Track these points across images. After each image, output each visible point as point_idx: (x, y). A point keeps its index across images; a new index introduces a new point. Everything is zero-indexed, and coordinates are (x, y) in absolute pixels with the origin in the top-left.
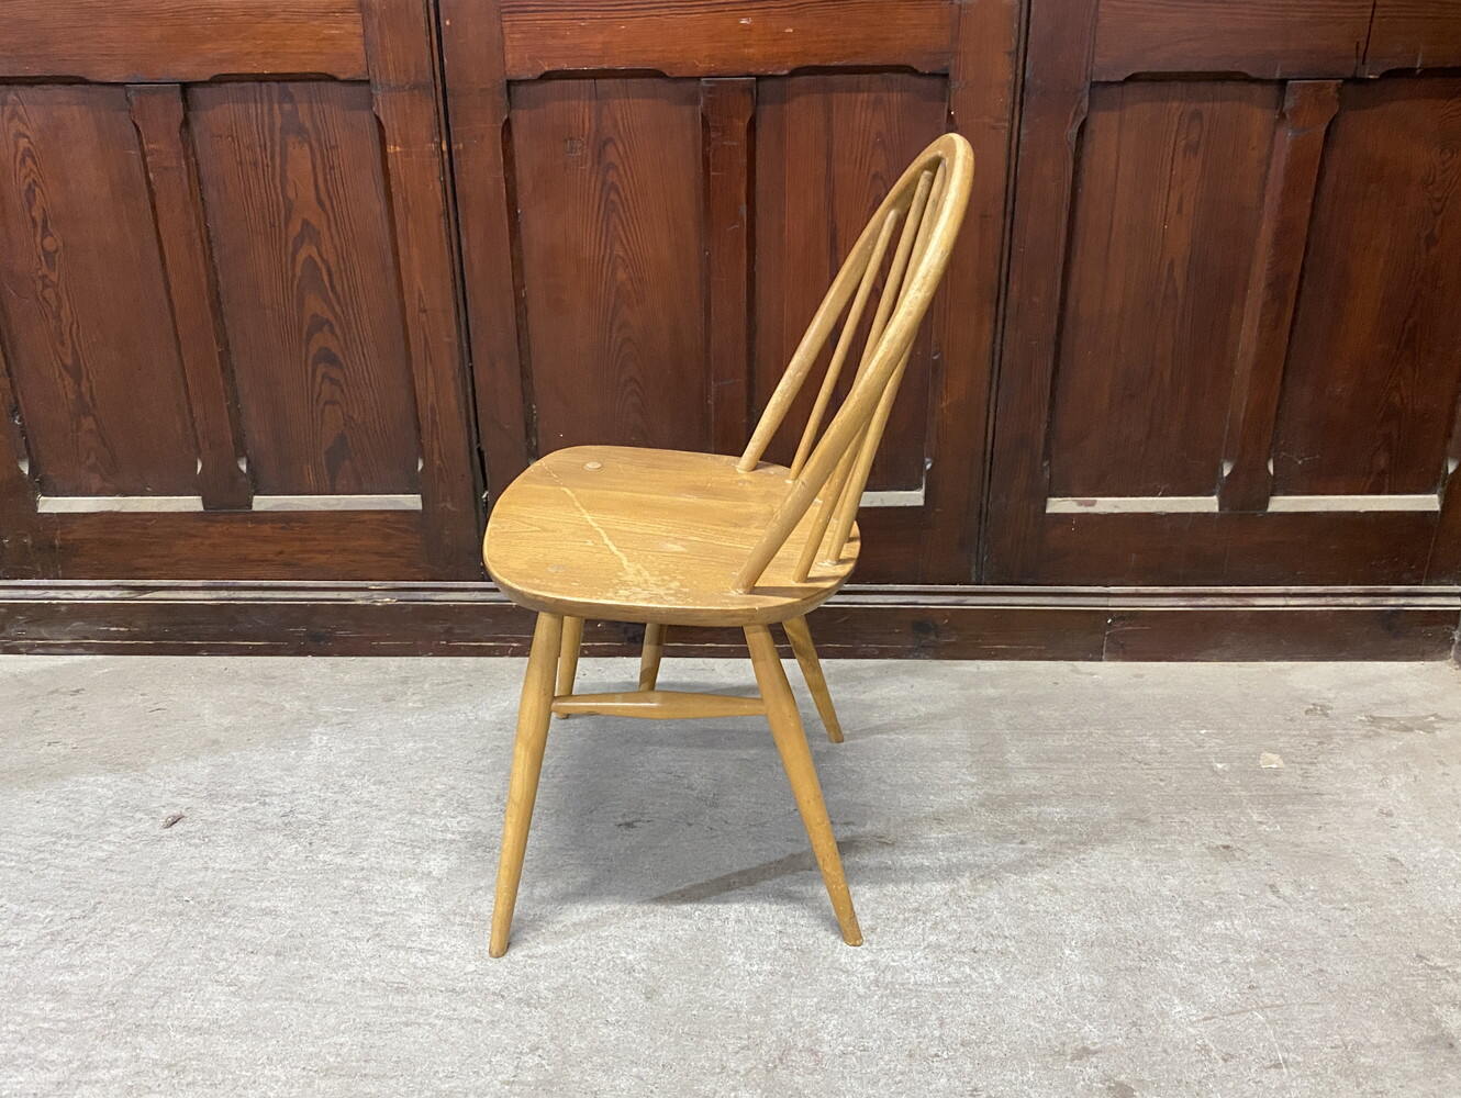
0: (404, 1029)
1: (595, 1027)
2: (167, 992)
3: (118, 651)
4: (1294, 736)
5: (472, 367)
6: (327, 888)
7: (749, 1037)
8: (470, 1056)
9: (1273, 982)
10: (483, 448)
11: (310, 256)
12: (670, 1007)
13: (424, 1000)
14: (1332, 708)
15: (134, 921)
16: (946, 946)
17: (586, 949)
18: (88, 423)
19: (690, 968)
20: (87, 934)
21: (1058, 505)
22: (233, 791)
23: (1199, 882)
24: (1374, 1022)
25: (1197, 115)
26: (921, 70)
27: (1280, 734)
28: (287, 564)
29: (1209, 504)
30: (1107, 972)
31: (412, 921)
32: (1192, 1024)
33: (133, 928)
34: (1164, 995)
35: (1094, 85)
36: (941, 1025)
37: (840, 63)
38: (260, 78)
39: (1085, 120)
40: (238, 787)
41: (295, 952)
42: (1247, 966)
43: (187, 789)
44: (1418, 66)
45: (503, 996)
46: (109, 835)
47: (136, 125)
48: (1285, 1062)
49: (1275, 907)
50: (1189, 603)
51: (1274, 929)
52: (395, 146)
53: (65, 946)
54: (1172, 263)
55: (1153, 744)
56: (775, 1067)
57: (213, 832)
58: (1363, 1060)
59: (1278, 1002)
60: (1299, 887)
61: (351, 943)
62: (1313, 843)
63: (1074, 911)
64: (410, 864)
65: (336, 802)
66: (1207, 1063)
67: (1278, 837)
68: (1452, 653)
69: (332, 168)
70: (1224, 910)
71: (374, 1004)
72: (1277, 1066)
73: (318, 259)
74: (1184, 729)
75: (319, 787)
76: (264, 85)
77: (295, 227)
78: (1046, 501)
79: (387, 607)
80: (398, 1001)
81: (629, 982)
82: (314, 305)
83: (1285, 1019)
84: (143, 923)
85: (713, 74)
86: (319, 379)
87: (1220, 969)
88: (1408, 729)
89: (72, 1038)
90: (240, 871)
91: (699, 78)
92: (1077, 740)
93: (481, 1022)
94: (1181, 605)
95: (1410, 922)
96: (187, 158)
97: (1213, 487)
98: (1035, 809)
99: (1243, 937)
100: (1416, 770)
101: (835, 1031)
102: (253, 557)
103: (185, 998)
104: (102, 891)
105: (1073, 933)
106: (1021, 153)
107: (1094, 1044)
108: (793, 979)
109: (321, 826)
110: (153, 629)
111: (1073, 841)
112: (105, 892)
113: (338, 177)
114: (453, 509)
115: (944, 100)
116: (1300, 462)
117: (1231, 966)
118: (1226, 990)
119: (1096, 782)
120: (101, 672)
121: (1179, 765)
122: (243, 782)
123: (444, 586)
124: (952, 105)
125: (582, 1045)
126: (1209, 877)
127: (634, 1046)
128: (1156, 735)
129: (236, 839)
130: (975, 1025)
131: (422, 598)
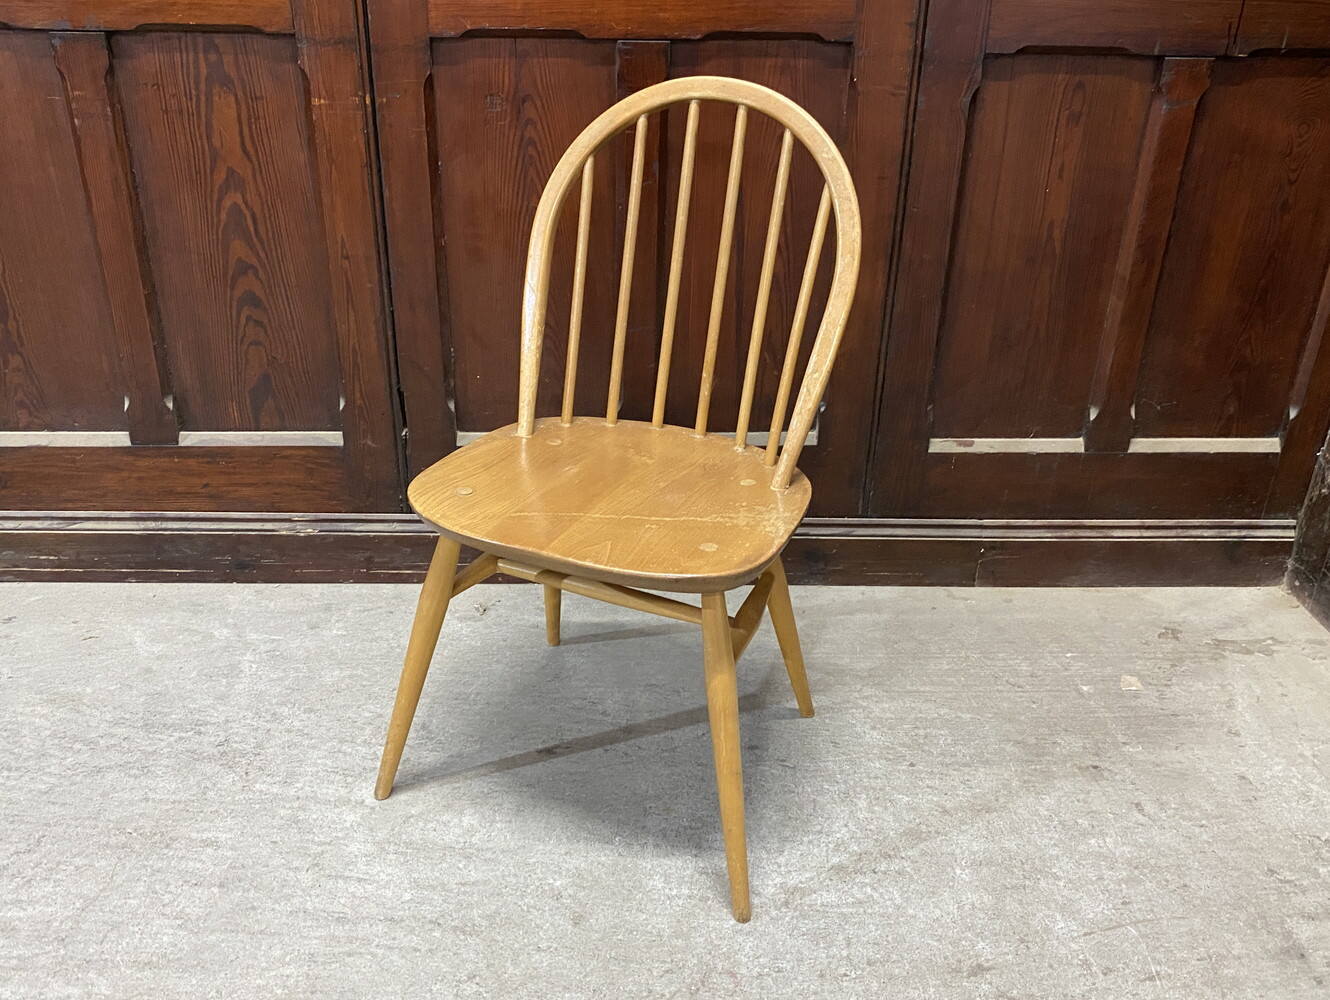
0: (348, 960)
1: (528, 954)
2: (115, 926)
3: (47, 578)
4: (1151, 659)
5: (392, 312)
6: (265, 818)
7: (672, 961)
8: (411, 985)
9: (1143, 898)
10: (401, 390)
11: (235, 203)
12: (596, 932)
13: (364, 929)
14: (1181, 632)
15: (78, 855)
16: (848, 867)
17: (515, 875)
18: (15, 361)
19: (614, 893)
20: (33, 869)
21: (938, 445)
22: (169, 721)
23: (1073, 802)
24: (1234, 933)
26: (827, 39)
27: (1138, 657)
28: (211, 497)
29: (1075, 445)
30: (994, 890)
31: (349, 850)
32: (1074, 939)
33: (78, 861)
35: (987, 56)
36: (848, 945)
37: (751, 29)
38: (187, 29)
39: (977, 90)
40: (174, 716)
41: (237, 884)
42: (1119, 883)
43: (124, 718)
44: (1283, 46)
45: (439, 924)
46: (49, 767)
47: (61, 73)
48: (1158, 974)
49: (1142, 825)
50: (1054, 535)
51: (1141, 847)
52: (320, 98)
53: (11, 881)
54: (1052, 224)
55: (1025, 667)
56: (698, 989)
57: (151, 763)
58: (1226, 971)
59: (1148, 917)
60: (1162, 806)
61: (291, 874)
62: (1172, 763)
63: (962, 832)
64: (343, 792)
65: (269, 730)
66: (1088, 977)
67: (1141, 757)
68: (1285, 579)
69: (257, 118)
70: (1097, 829)
71: (318, 934)
72: (1151, 979)
73: (243, 206)
74: (1051, 652)
75: (251, 716)
76: (189, 35)
77: (221, 176)
78: (928, 442)
79: (309, 538)
80: (339, 931)
81: (558, 908)
82: (238, 248)
83: (1157, 933)
84: (87, 856)
85: (629, 37)
86: (243, 320)
87: (1096, 886)
88: (1249, 652)
89: (24, 975)
90: (180, 802)
91: (615, 40)
92: (957, 664)
93: (419, 950)
94: (1047, 536)
95: (1261, 838)
96: (113, 106)
97: (1080, 429)
98: (922, 732)
99: (1114, 854)
100: (1258, 691)
101: (751, 953)
102: (179, 489)
103: (133, 932)
104: (46, 825)
105: (963, 853)
106: (917, 119)
107: (987, 961)
108: (709, 902)
109: (256, 755)
110: (82, 557)
111: (957, 763)
112: (48, 825)
113: (263, 127)
114: (374, 445)
115: (847, 67)
116: (1159, 408)
117: (1106, 883)
118: (1102, 906)
119: (975, 705)
120: (33, 599)
121: (1048, 688)
122: (178, 711)
123: (364, 518)
124: (855, 72)
125: (517, 972)
126: (1081, 797)
127: (565, 972)
128: (1026, 659)
129: (174, 769)
130: (878, 944)
131: (343, 528)
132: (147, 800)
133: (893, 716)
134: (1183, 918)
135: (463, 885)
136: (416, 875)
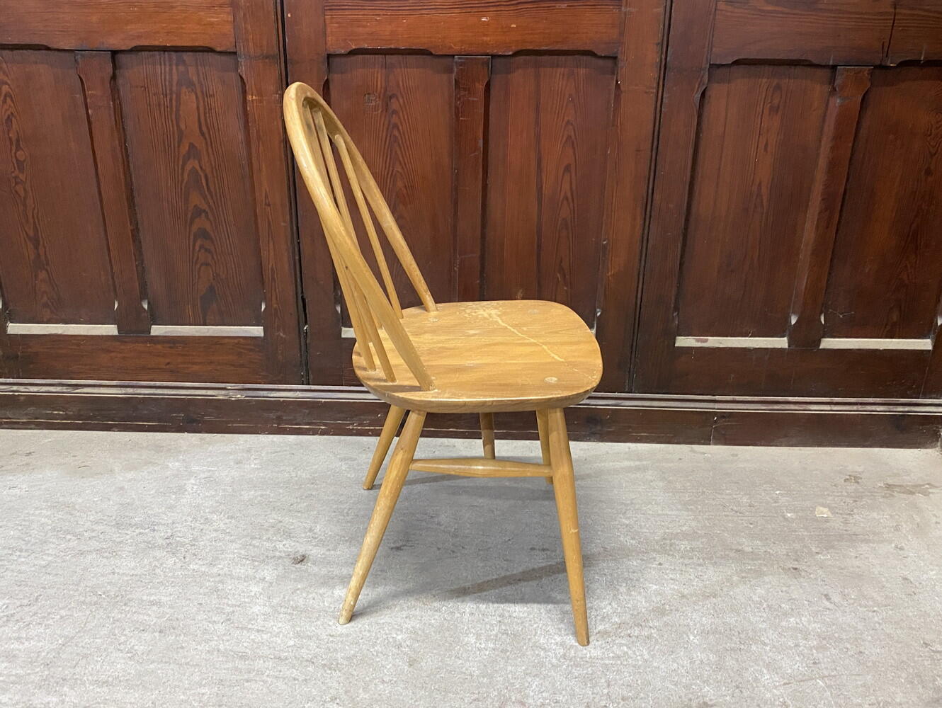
0: (246, 684)
1: (375, 684)
2: (85, 656)
3: (57, 427)
4: (838, 496)
5: (299, 243)
6: (195, 587)
7: (479, 693)
8: (290, 703)
9: (829, 660)
10: (305, 297)
11: (194, 168)
12: (425, 671)
13: (259, 664)
14: (861, 478)
15: (63, 608)
16: (610, 632)
17: (369, 631)
18: (43, 275)
19: (439, 645)
20: (31, 617)
21: (683, 342)
22: (133, 522)
23: (778, 592)
24: (897, 687)
25: (778, 87)
26: (599, 54)
27: (828, 495)
28: (171, 372)
29: (782, 343)
30: (718, 651)
31: (252, 611)
32: (776, 687)
33: (63, 613)
34: (756, 668)
35: (712, 66)
36: (609, 686)
37: (547, 48)
38: (164, 49)
39: (706, 88)
40: (137, 519)
41: (172, 630)
42: (811, 649)
43: (102, 519)
44: (922, 58)
45: (313, 663)
46: (48, 550)
47: (80, 77)
49: (828, 609)
50: (767, 408)
51: (828, 624)
53: (16, 624)
54: (760, 185)
55: (745, 500)
57: (119, 549)
59: (833, 674)
60: (844, 596)
61: (210, 625)
62: (852, 567)
63: (695, 610)
64: (251, 572)
65: (202, 530)
67: (830, 563)
68: (939, 444)
69: (210, 109)
70: (795, 611)
71: (226, 666)
73: (199, 170)
74: (765, 490)
75: (191, 519)
76: (166, 53)
77: (185, 148)
78: (675, 339)
79: (238, 401)
80: (240, 664)
81: (398, 654)
82: (196, 199)
83: (839, 685)
84: (69, 609)
85: (463, 53)
86: (197, 249)
87: (793, 651)
88: (912, 493)
89: (19, 687)
90: (136, 575)
91: (454, 56)
92: (695, 496)
93: (298, 680)
94: (762, 409)
95: (918, 621)
96: (114, 101)
97: (784, 331)
98: (668, 542)
99: (808, 629)
100: (919, 520)
101: (537, 689)
102: (150, 366)
103: (97, 661)
104: (42, 588)
105: (695, 625)
106: (663, 109)
107: (711, 700)
108: (508, 653)
109: (192, 545)
110: (82, 413)
111: (694, 564)
112: (44, 588)
113: (214, 115)
114: (284, 336)
115: (613, 73)
116: (841, 316)
117: (801, 649)
118: (798, 664)
119: (708, 524)
120: (46, 441)
121: (762, 514)
122: (140, 515)
123: (276, 388)
124: (619, 78)
125: (366, 696)
126: (784, 589)
127: (401, 698)
128: (745, 494)
129: (133, 554)
130: (630, 686)
131: (262, 395)
132: (114, 573)
133: (647, 531)
134: (859, 675)
135: (332, 636)
136: (299, 629)
